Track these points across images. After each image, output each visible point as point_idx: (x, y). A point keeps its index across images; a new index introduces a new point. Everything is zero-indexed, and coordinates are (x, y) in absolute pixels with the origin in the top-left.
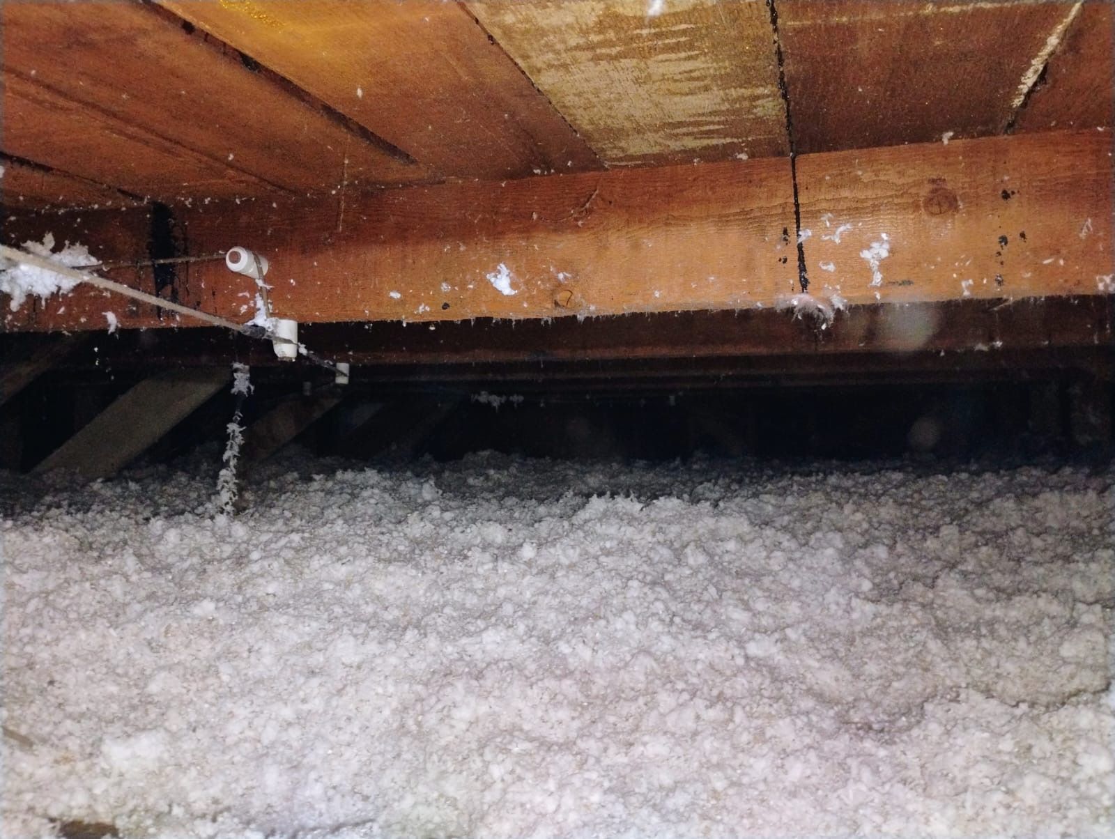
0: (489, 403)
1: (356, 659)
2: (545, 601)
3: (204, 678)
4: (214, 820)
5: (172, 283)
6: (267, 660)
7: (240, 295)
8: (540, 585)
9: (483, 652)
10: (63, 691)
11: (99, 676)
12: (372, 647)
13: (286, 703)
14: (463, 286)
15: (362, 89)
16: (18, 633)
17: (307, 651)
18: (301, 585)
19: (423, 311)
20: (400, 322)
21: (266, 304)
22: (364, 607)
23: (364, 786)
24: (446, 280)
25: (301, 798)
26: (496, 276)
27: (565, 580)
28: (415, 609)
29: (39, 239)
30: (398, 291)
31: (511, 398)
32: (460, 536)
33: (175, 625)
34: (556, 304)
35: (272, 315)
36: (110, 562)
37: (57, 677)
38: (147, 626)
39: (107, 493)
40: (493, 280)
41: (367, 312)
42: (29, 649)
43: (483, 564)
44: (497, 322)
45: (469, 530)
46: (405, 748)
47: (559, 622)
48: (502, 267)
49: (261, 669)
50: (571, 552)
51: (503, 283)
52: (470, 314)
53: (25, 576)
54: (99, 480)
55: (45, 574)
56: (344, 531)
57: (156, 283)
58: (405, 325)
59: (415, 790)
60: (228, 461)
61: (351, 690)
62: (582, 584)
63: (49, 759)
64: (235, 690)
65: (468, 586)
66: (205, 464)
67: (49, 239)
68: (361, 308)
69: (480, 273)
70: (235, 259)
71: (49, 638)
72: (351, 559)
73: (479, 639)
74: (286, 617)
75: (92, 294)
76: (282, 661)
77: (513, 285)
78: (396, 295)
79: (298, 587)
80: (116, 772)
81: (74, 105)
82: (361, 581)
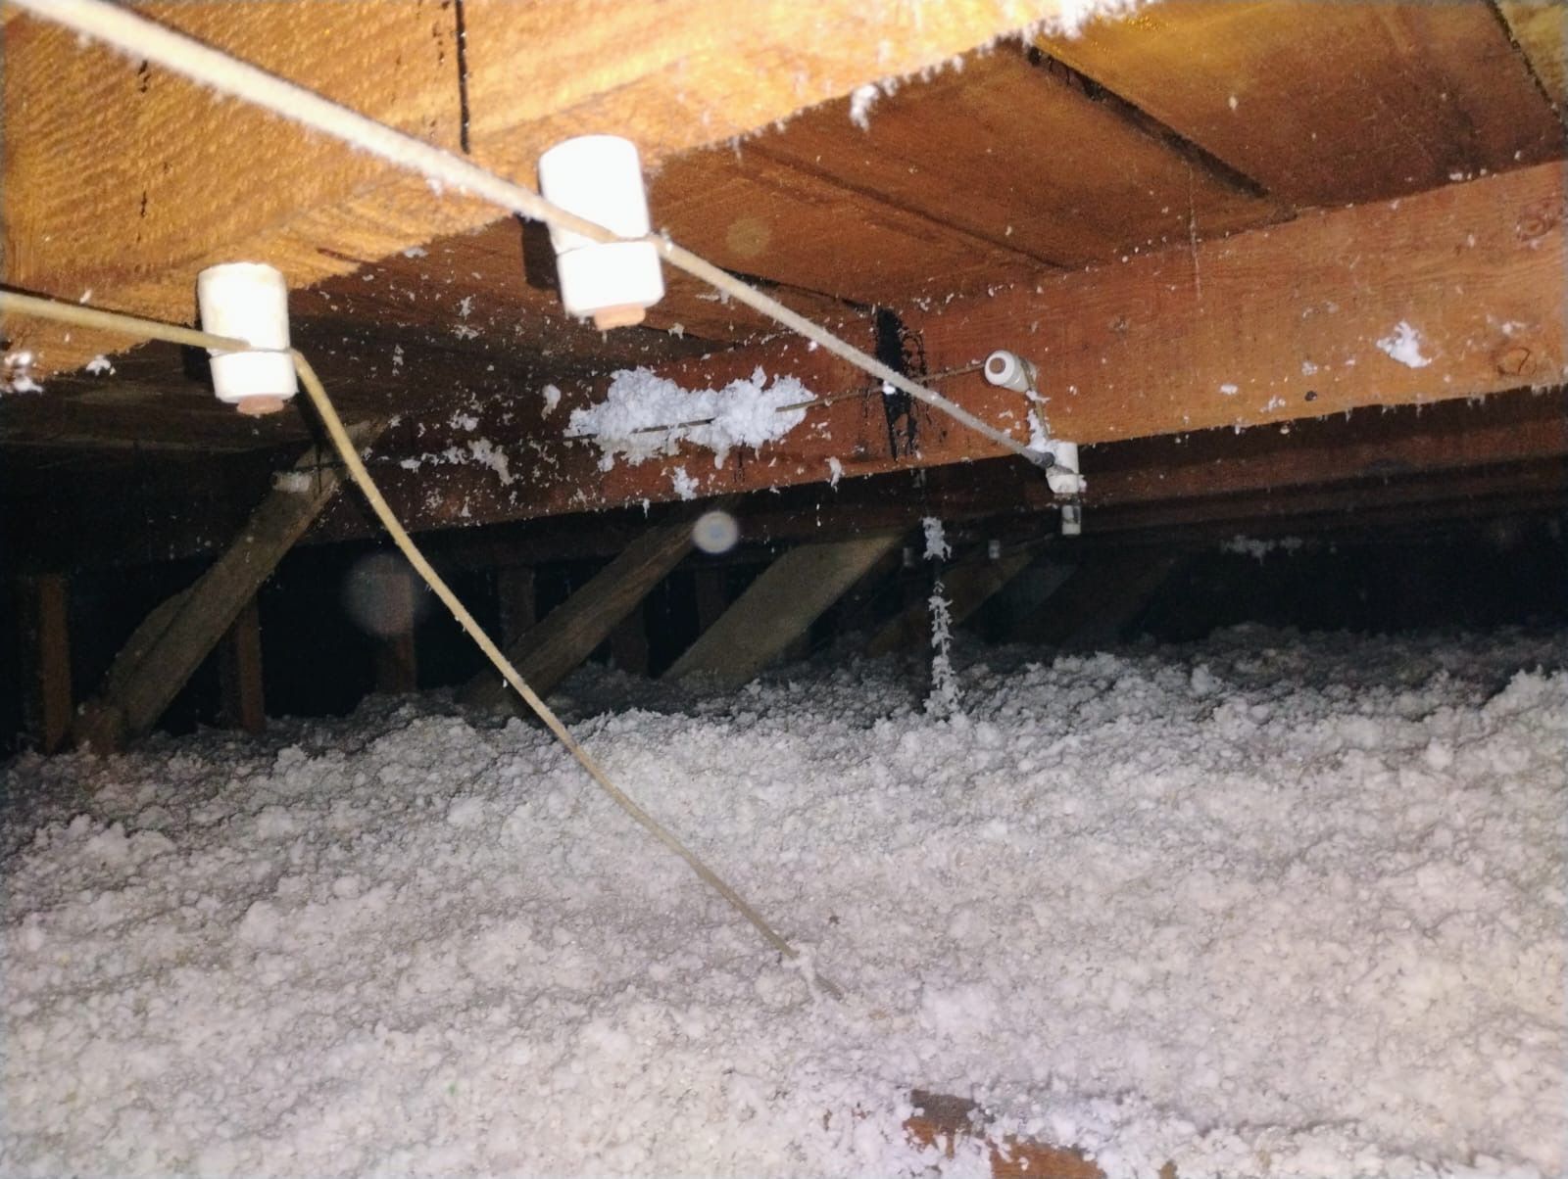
0: (1249, 553)
1: (1219, 904)
2: (1495, 827)
3: (1014, 922)
4: (1119, 1102)
5: (908, 411)
6: (1091, 900)
7: (1001, 415)
8: (1478, 804)
9: (1424, 899)
10: (848, 929)
11: (885, 913)
12: (1242, 889)
13: (1136, 959)
14: (1337, 361)
15: (1237, 97)
16: (778, 858)
17: (1145, 891)
18: (1105, 803)
19: (1277, 407)
20: (1230, 429)
21: (1042, 423)
22: (1206, 833)
23: (1277, 1079)
24: (1308, 358)
25: (1191, 1088)
26: (1393, 342)
27: (1521, 796)
28: (1283, 837)
29: (747, 376)
30: (1234, 383)
31: (1283, 543)
32: (1306, 737)
33: (968, 850)
34: (1502, 372)
35: (1051, 437)
36: (855, 773)
37: (838, 913)
38: (930, 852)
39: (769, 696)
40: (1388, 348)
41: (1186, 417)
42: (799, 877)
43: (1372, 774)
44: (1390, 411)
45: (1317, 729)
46: (1334, 1031)
47: (1529, 859)
48: (1405, 327)
49: (1087, 912)
50: (1515, 756)
51: (1406, 349)
52: (1345, 404)
53: (770, 789)
54: (756, 681)
55: (790, 787)
56: (1132, 732)
57: (888, 415)
58: (1237, 432)
59: (1363, 1090)
60: (939, 646)
61: (1225, 946)
62: (1550, 803)
63: (862, 1011)
64: (1060, 938)
65: (1356, 805)
66: (857, 660)
67: (760, 376)
68: (1177, 413)
69: (1366, 341)
70: (999, 367)
71: (820, 864)
72: (1168, 767)
73: (1411, 880)
74: (1104, 844)
75: (809, 437)
76: (1113, 904)
77: (1424, 351)
78: (1229, 390)
79: (1101, 806)
80: (942, 1033)
81: (846, 193)
82: (1191, 797)
